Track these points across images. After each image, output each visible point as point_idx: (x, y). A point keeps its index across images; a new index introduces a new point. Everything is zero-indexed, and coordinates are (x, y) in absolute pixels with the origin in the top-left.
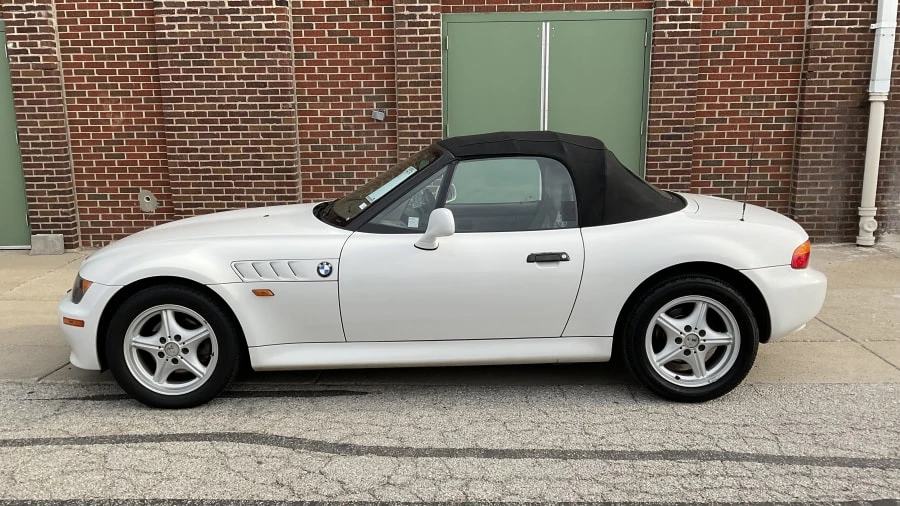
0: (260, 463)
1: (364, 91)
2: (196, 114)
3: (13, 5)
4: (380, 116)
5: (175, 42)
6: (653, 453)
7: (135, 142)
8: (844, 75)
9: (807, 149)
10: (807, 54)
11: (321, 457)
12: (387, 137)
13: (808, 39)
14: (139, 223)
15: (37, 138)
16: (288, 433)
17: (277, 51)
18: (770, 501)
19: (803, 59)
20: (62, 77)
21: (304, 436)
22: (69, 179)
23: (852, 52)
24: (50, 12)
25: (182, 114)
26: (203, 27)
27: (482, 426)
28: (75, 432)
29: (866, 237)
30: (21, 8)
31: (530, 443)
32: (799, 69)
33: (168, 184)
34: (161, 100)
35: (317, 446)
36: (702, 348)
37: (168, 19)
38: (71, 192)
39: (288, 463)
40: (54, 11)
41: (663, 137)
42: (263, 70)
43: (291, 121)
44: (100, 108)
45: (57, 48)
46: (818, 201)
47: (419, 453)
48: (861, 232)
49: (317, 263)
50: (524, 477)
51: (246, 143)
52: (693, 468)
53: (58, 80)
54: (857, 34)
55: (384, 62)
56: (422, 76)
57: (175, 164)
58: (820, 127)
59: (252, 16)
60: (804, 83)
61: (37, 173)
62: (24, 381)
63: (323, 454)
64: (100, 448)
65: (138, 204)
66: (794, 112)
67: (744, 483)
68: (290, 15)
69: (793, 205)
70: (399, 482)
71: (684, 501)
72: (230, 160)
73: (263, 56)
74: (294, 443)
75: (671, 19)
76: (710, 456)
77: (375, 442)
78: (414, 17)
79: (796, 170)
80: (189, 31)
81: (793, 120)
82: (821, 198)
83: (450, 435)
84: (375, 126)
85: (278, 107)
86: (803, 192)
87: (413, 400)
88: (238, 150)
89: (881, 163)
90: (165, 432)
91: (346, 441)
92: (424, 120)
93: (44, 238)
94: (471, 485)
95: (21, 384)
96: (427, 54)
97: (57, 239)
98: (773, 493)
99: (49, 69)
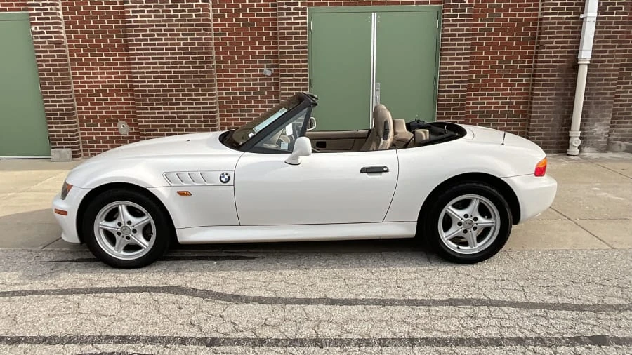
0: (180, 309)
1: (258, 57)
2: (151, 73)
3: (34, 2)
4: (268, 73)
5: (138, 26)
6: (443, 301)
7: (114, 91)
8: (563, 47)
9: (538, 94)
10: (539, 34)
11: (221, 304)
12: (273, 87)
13: (541, 24)
14: (119, 141)
15: (53, 88)
16: (201, 287)
17: (202, 32)
18: (521, 336)
19: (537, 37)
20: (67, 49)
21: (211, 289)
22: (74, 114)
23: (568, 33)
24: (57, 7)
25: (143, 73)
26: (155, 16)
27: (329, 282)
28: (62, 286)
29: (574, 150)
30: (39, 5)
31: (361, 294)
32: (534, 43)
33: (135, 117)
34: (130, 64)
35: (219, 296)
36: (475, 228)
37: (133, 12)
38: (75, 122)
39: (199, 309)
40: (60, 7)
41: (448, 87)
42: (194, 44)
43: (212, 76)
44: (92, 69)
45: (63, 31)
46: (544, 127)
47: (287, 302)
48: (570, 146)
49: (219, 174)
50: (357, 319)
51: (184, 90)
52: (469, 312)
53: (64, 51)
54: (571, 21)
55: (271, 38)
56: (295, 47)
57: (140, 105)
58: (547, 80)
59: (187, 9)
60: (537, 53)
61: (53, 110)
62: (33, 249)
63: (222, 302)
64: (76, 297)
65: (117, 129)
66: (530, 71)
67: (503, 323)
68: (211, 8)
69: (528, 129)
70: (272, 323)
71: (463, 337)
72: (174, 102)
73: (193, 35)
74: (204, 294)
75: (454, 11)
76: (480, 303)
77: (257, 293)
78: (290, 9)
79: (531, 108)
80: (147, 19)
81: (529, 76)
82: (546, 126)
83: (308, 288)
84: (266, 80)
85: (203, 67)
86: (535, 122)
87: (285, 263)
88: (179, 95)
89: (584, 103)
90: (121, 286)
91: (239, 293)
92: (296, 75)
93: (59, 151)
94: (321, 325)
95: (31, 251)
96: (298, 33)
97: (67, 152)
98: (523, 330)
99: (59, 44)
